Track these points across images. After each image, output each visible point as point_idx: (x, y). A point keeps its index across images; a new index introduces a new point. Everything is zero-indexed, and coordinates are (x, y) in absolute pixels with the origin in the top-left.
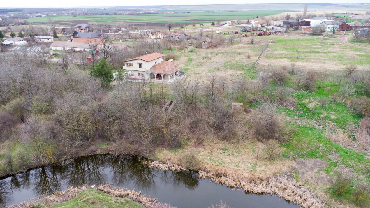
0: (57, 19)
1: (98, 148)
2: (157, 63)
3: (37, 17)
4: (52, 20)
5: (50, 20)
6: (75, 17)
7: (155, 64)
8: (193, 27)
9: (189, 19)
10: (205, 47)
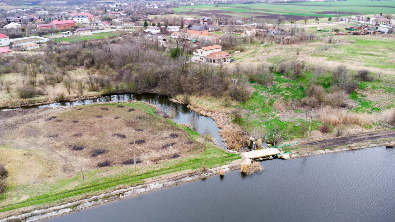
0: (199, 9)
1: (154, 90)
2: (215, 52)
3: (187, 5)
4: (194, 10)
5: (192, 9)
6: (217, 6)
7: (212, 52)
8: (305, 22)
9: (327, 10)
10: (282, 43)
